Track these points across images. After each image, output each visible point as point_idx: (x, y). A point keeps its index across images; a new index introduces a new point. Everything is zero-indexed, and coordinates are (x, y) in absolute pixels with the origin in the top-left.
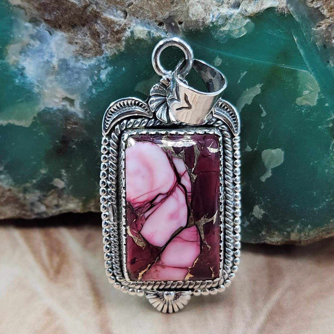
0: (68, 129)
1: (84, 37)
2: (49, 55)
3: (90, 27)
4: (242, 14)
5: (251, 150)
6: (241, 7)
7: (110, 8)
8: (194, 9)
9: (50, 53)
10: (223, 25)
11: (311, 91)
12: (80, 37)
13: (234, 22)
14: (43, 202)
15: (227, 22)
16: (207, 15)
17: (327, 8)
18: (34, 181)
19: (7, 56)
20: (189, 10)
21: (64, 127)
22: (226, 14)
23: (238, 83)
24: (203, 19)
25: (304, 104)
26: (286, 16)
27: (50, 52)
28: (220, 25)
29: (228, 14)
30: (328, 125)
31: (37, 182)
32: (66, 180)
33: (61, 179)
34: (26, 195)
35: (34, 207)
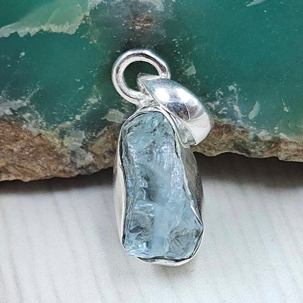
0: (137, 30)
14: (89, 148)
18: (78, 117)
21: (131, 28)
31: (81, 118)
32: (128, 111)
33: (119, 110)
34: (64, 141)
35: (76, 158)
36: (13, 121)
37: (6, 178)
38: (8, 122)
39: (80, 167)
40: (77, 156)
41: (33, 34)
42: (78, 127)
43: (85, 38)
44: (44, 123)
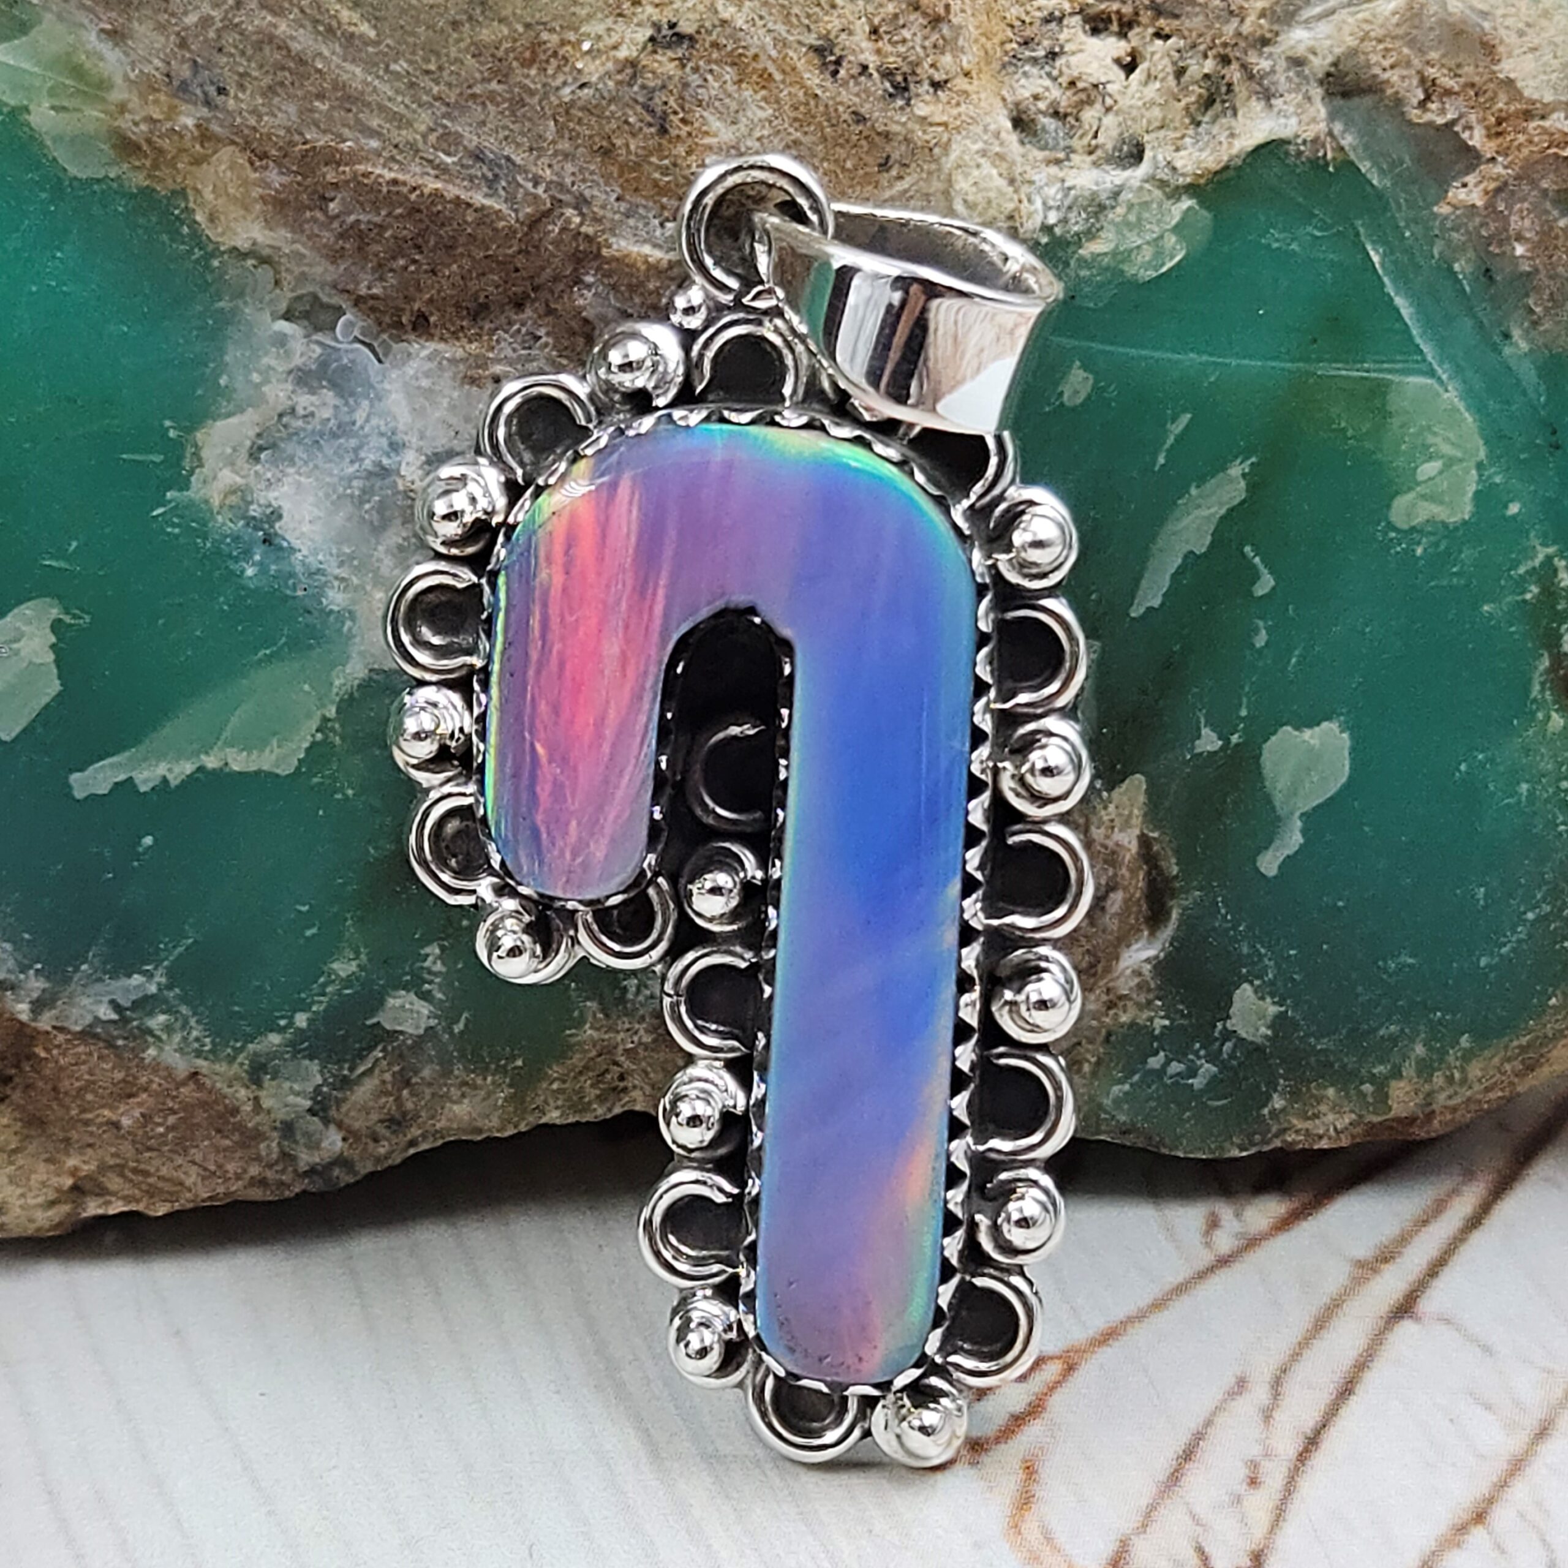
1: (524, 348)
2: (384, 442)
3: (547, 305)
4: (1161, 181)
5: (1220, 743)
6: (1148, 154)
7: (636, 212)
8: (971, 181)
9: (382, 434)
10: (1091, 234)
11: (1450, 462)
12: (509, 352)
13: (1132, 218)
14: (333, 1113)
15: (1102, 218)
16: (1020, 201)
17: (1485, 119)
18: (301, 1020)
19: (198, 471)
20: (951, 186)
22: (1095, 188)
23: (1157, 468)
24: (1011, 217)
25: (1420, 519)
26: (1331, 169)
27: (383, 429)
28: (1077, 234)
29: (1102, 186)
30: (1523, 592)
31: (310, 1021)
32: (440, 996)
33: (416, 994)
34: (262, 1094)
35: (296, 1142)
36: (117, 1038)
37: (100, 1207)
38: (105, 1041)
39: (306, 1168)
40: (298, 1137)
41: (177, 782)
42: (299, 1052)
43: (322, 784)
44: (208, 1040)
